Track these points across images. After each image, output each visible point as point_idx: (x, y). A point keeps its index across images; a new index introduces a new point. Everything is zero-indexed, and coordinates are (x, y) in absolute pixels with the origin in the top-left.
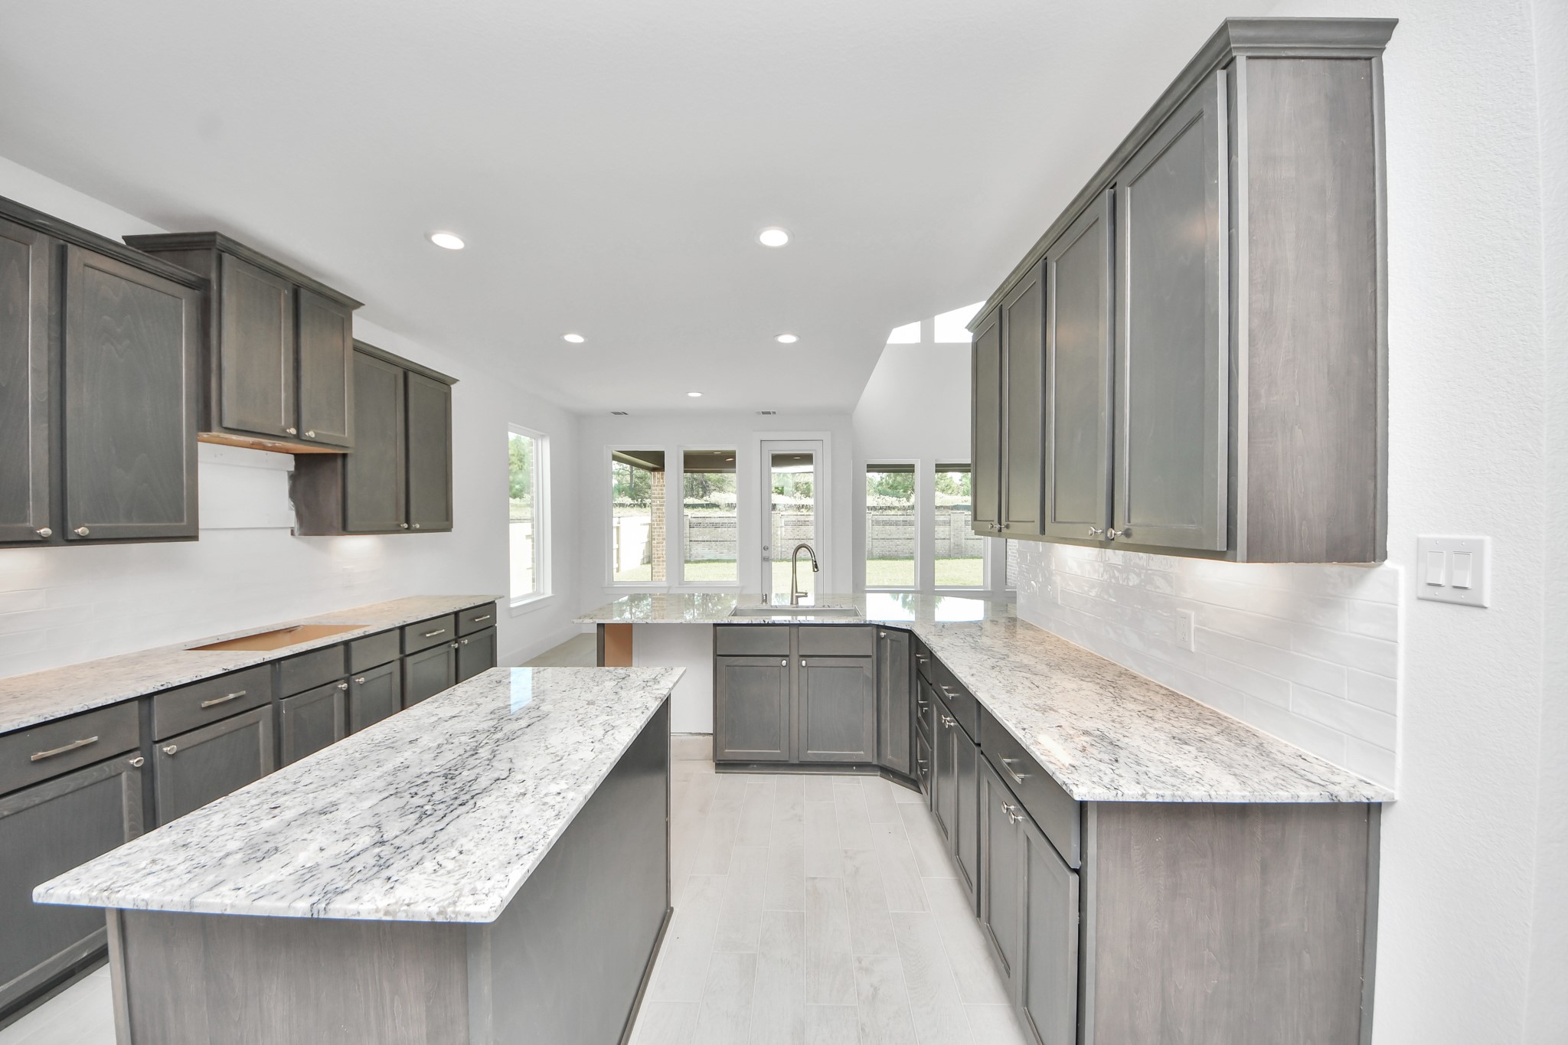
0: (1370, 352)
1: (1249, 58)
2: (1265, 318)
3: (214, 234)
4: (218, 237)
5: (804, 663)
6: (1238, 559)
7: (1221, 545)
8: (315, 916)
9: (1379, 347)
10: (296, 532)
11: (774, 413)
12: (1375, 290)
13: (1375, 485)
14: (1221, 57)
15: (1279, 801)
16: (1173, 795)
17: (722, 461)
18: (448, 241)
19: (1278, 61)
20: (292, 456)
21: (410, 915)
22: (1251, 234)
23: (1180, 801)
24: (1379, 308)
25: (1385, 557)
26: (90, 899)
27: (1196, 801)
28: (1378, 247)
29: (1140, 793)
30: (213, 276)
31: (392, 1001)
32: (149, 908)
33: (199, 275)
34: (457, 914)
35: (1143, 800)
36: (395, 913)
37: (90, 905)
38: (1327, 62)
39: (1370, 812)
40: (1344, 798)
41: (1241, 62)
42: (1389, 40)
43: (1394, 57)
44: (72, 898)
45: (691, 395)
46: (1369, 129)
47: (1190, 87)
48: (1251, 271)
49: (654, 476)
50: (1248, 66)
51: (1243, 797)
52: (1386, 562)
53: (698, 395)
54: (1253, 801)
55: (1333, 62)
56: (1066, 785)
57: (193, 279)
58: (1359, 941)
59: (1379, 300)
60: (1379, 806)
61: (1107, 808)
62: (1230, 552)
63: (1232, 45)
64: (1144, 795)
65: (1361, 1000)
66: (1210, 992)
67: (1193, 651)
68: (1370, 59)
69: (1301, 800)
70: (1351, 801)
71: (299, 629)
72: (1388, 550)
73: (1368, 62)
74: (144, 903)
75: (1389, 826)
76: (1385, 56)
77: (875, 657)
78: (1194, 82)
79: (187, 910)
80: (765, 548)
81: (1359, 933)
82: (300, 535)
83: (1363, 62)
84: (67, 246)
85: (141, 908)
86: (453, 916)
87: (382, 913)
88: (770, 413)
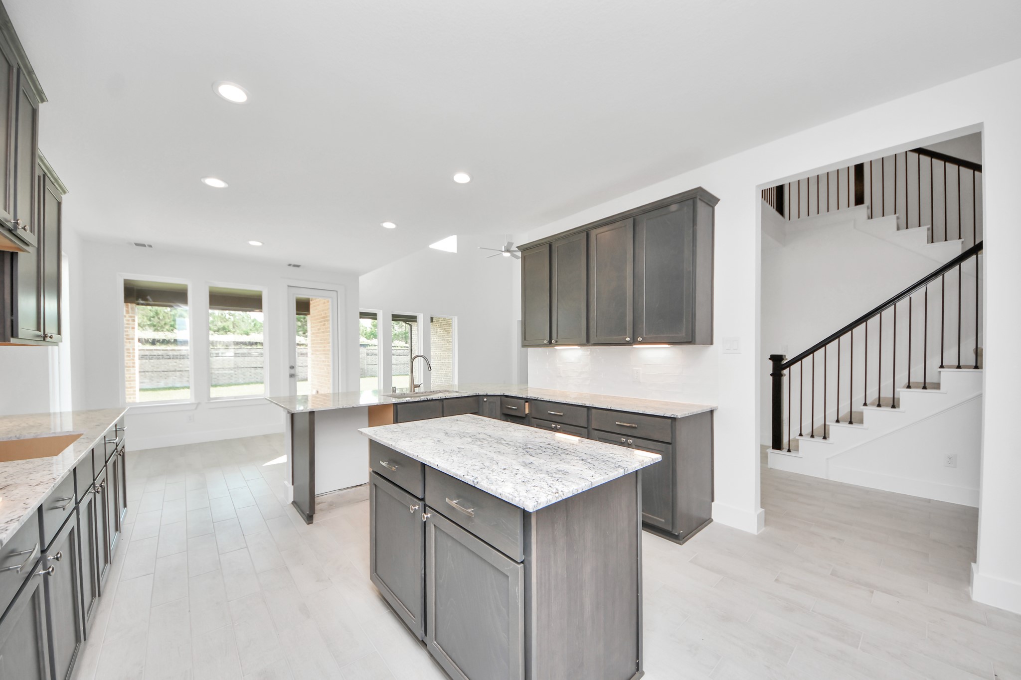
1: (699, 199)
7: (690, 339)
14: (692, 196)
19: (702, 201)
25: (713, 343)
39: (712, 412)
45: (251, 243)
52: (714, 345)
55: (709, 206)
56: (673, 415)
62: (693, 342)
63: (697, 194)
72: (714, 341)
78: (681, 199)
80: (292, 367)
83: (712, 207)
88: (298, 266)
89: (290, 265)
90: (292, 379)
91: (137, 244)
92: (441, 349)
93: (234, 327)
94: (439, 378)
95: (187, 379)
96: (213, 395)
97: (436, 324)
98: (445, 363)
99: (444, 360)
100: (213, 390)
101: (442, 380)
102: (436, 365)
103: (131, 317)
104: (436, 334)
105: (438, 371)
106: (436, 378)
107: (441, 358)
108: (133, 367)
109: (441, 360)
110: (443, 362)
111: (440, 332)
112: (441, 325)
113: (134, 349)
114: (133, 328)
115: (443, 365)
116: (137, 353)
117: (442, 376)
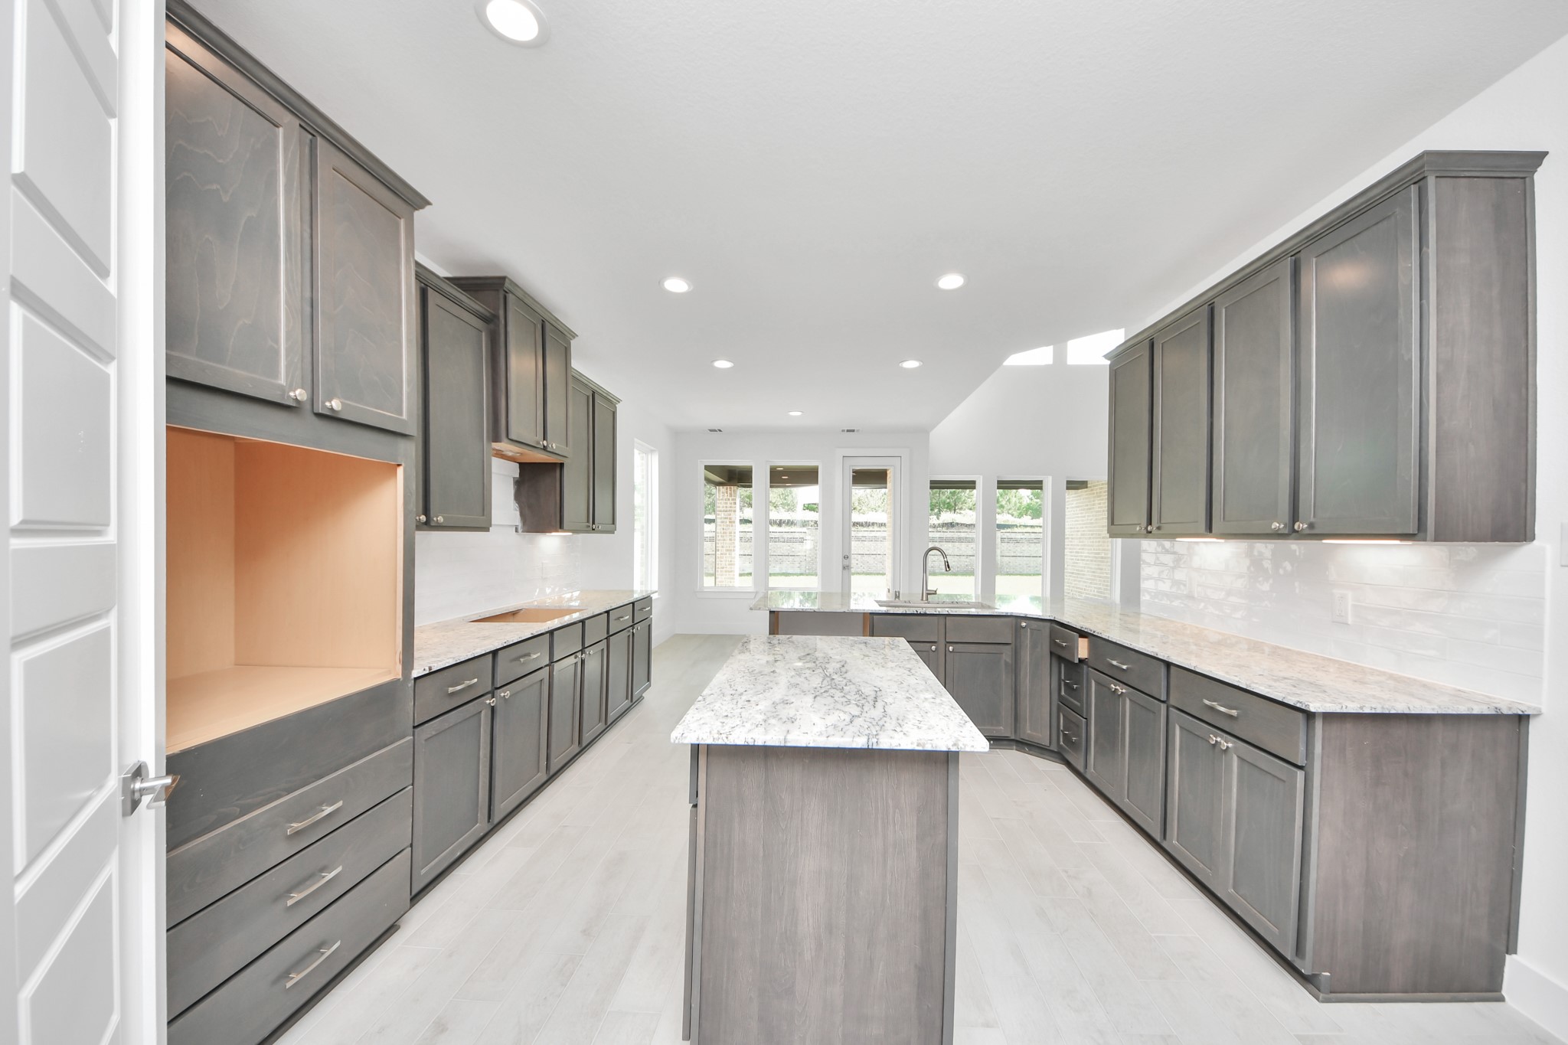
0: (1524, 390)
1: (1437, 177)
2: (1447, 366)
3: (504, 278)
4: (507, 280)
5: (951, 648)
6: (1428, 539)
7: (1412, 528)
8: (870, 747)
9: (1530, 387)
10: (520, 530)
11: (858, 431)
12: (1527, 346)
13: (1527, 486)
14: (1415, 175)
15: (1459, 713)
16: (1383, 708)
17: (807, 476)
18: (676, 285)
19: (1458, 179)
20: (518, 465)
21: (934, 746)
22: (1438, 304)
23: (1388, 712)
24: (1530, 359)
25: (1533, 538)
26: (714, 739)
27: (1399, 712)
28: (1530, 314)
29: (1359, 706)
30: (501, 313)
31: (894, 812)
32: (756, 744)
33: (492, 312)
34: (965, 745)
35: (1361, 711)
36: (924, 745)
37: (713, 743)
38: (1493, 180)
39: (1522, 720)
40: (1505, 712)
41: (1431, 181)
42: (1540, 165)
43: (1542, 178)
44: (700, 738)
45: (792, 414)
46: (1523, 229)
47: (1383, 192)
48: (1438, 331)
49: (719, 490)
50: (1436, 183)
51: (1433, 709)
52: (1535, 542)
53: (799, 414)
54: (1440, 712)
55: (1498, 180)
56: (1301, 703)
57: (488, 314)
58: (1512, 818)
59: (1530, 354)
60: (1528, 716)
61: (1329, 717)
62: (1421, 535)
63: (1426, 169)
64: (1361, 708)
65: (1513, 863)
66: (1402, 855)
67: (1349, 623)
68: (1524, 178)
69: (1475, 712)
70: (1510, 713)
71: (522, 612)
72: (1536, 533)
73: (1522, 180)
74: (753, 740)
75: (1534, 729)
76: (1536, 176)
77: (1013, 645)
78: (1387, 189)
79: (782, 744)
80: (846, 557)
81: (1512, 812)
82: (523, 532)
83: (1519, 180)
84: (427, 290)
85: (750, 744)
86: (963, 747)
87: (916, 744)
88: (853, 431)
89: (843, 431)
90: (846, 572)
91: (711, 431)
92: (1099, 535)
93: (859, 503)
94: (1096, 584)
95: (798, 565)
96: (771, 585)
97: (1092, 490)
98: (1105, 558)
99: (1105, 554)
100: (771, 579)
101: (1100, 588)
102: (1092, 561)
103: (733, 500)
104: (1093, 508)
105: (1094, 572)
106: (1091, 583)
107: (1099, 550)
108: (734, 551)
109: (1099, 553)
110: (1102, 558)
111: (1100, 504)
112: (1100, 492)
113: (735, 533)
114: (735, 511)
115: (1103, 562)
116: (738, 536)
117: (1100, 581)
